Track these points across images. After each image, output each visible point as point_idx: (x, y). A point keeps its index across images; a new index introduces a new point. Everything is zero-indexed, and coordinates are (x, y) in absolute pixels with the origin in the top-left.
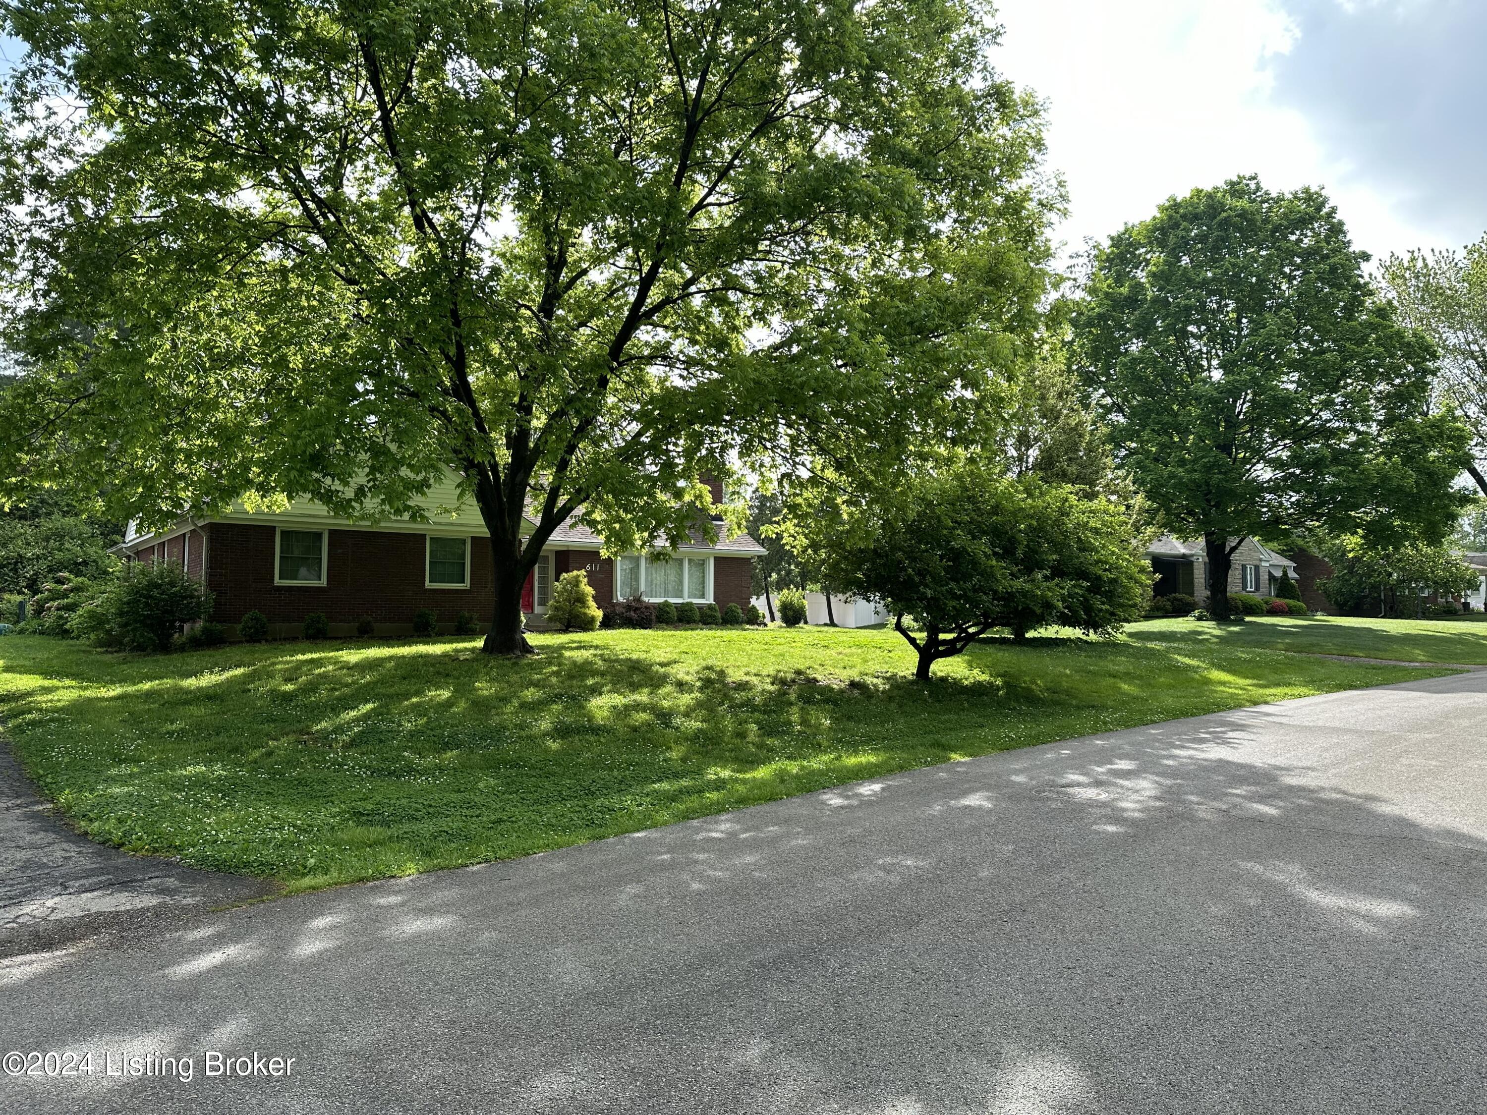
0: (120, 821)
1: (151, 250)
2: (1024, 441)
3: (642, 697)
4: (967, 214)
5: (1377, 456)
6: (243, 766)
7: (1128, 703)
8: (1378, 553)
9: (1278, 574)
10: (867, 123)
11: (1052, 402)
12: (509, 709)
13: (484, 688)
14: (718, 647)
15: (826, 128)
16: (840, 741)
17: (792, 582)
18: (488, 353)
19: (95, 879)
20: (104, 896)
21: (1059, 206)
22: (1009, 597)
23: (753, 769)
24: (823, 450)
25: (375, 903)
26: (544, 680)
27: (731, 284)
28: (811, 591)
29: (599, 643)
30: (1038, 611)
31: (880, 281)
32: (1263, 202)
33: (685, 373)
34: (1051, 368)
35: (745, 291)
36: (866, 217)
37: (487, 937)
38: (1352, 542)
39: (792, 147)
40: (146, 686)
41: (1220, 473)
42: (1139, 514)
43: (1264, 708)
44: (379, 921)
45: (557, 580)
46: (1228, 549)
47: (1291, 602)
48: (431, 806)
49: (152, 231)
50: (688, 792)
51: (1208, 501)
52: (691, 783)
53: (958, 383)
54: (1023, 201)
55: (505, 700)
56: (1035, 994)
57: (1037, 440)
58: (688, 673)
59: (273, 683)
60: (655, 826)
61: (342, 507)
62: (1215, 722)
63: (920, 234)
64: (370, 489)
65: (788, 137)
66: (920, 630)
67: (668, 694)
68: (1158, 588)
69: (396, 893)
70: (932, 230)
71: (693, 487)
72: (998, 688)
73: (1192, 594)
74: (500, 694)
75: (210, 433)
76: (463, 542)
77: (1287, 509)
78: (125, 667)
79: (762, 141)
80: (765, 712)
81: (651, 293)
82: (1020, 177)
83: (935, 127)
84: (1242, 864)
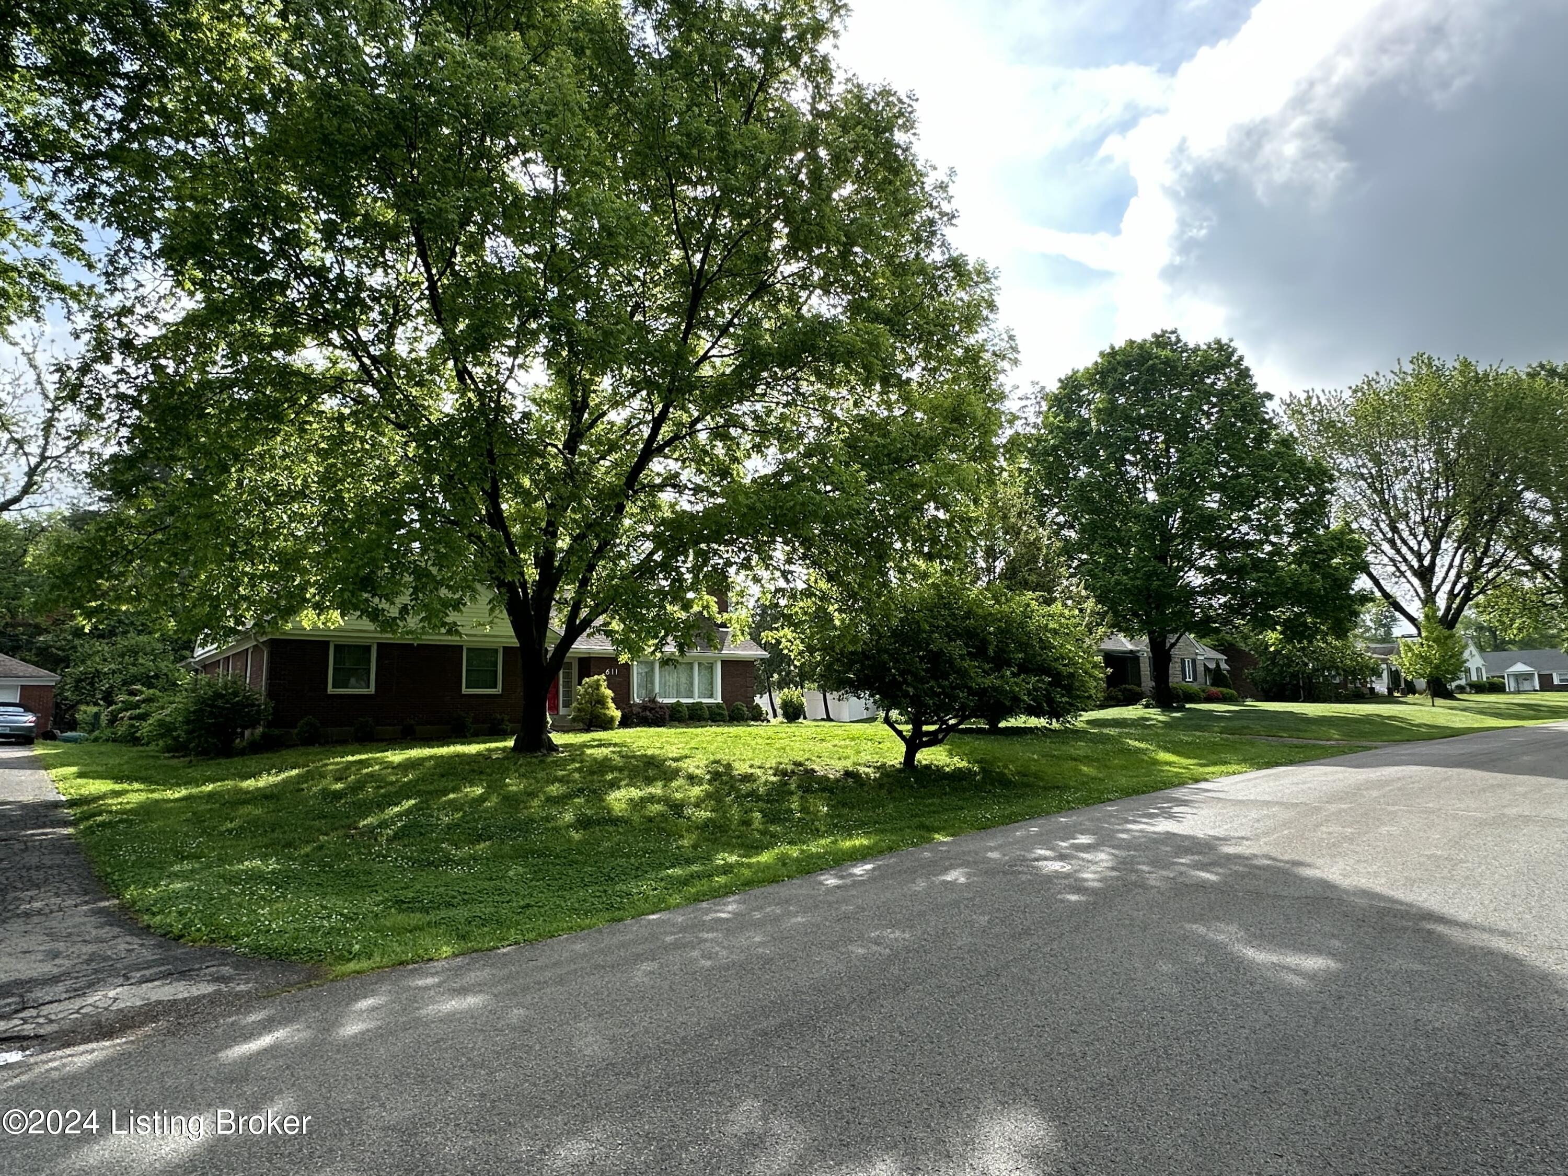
0: (181, 914)
1: (224, 401)
2: (991, 554)
3: (657, 790)
4: (933, 364)
5: (1290, 564)
6: (295, 860)
7: (1087, 783)
8: (1294, 647)
9: (1212, 666)
10: (845, 288)
11: (1013, 520)
12: (536, 803)
13: (514, 785)
14: (726, 742)
15: (811, 292)
16: (835, 826)
17: (792, 681)
18: (520, 486)
19: (156, 970)
20: (163, 985)
21: (1010, 356)
22: (982, 692)
23: (758, 854)
24: (815, 564)
25: (413, 984)
26: (568, 775)
27: (733, 421)
28: (809, 689)
29: (618, 741)
30: (1008, 703)
31: (861, 419)
32: (1182, 352)
33: (693, 499)
34: (1011, 491)
35: (744, 429)
36: (848, 366)
37: (517, 1014)
38: (1272, 637)
39: (783, 308)
40: (209, 787)
41: (1158, 580)
42: (1091, 616)
43: (1203, 785)
44: (417, 1002)
45: (580, 684)
46: (1168, 645)
47: (1224, 690)
48: (465, 893)
49: (225, 385)
50: (698, 876)
51: (1149, 604)
52: (701, 868)
53: (932, 505)
54: (979, 352)
55: (532, 795)
56: (1008, 1051)
57: (1002, 553)
58: (698, 767)
59: (324, 782)
60: (667, 909)
61: (389, 624)
62: (1163, 799)
63: (893, 381)
64: (413, 607)
65: (779, 300)
66: (907, 723)
67: (680, 787)
68: (1110, 680)
69: (433, 975)
70: (904, 378)
71: (701, 599)
72: (976, 774)
73: (1139, 685)
74: (529, 790)
75: (272, 559)
76: (496, 651)
77: (1216, 610)
78: (190, 770)
79: (757, 303)
80: (768, 802)
81: (662, 431)
82: (977, 332)
83: (902, 293)
84: (1188, 926)
